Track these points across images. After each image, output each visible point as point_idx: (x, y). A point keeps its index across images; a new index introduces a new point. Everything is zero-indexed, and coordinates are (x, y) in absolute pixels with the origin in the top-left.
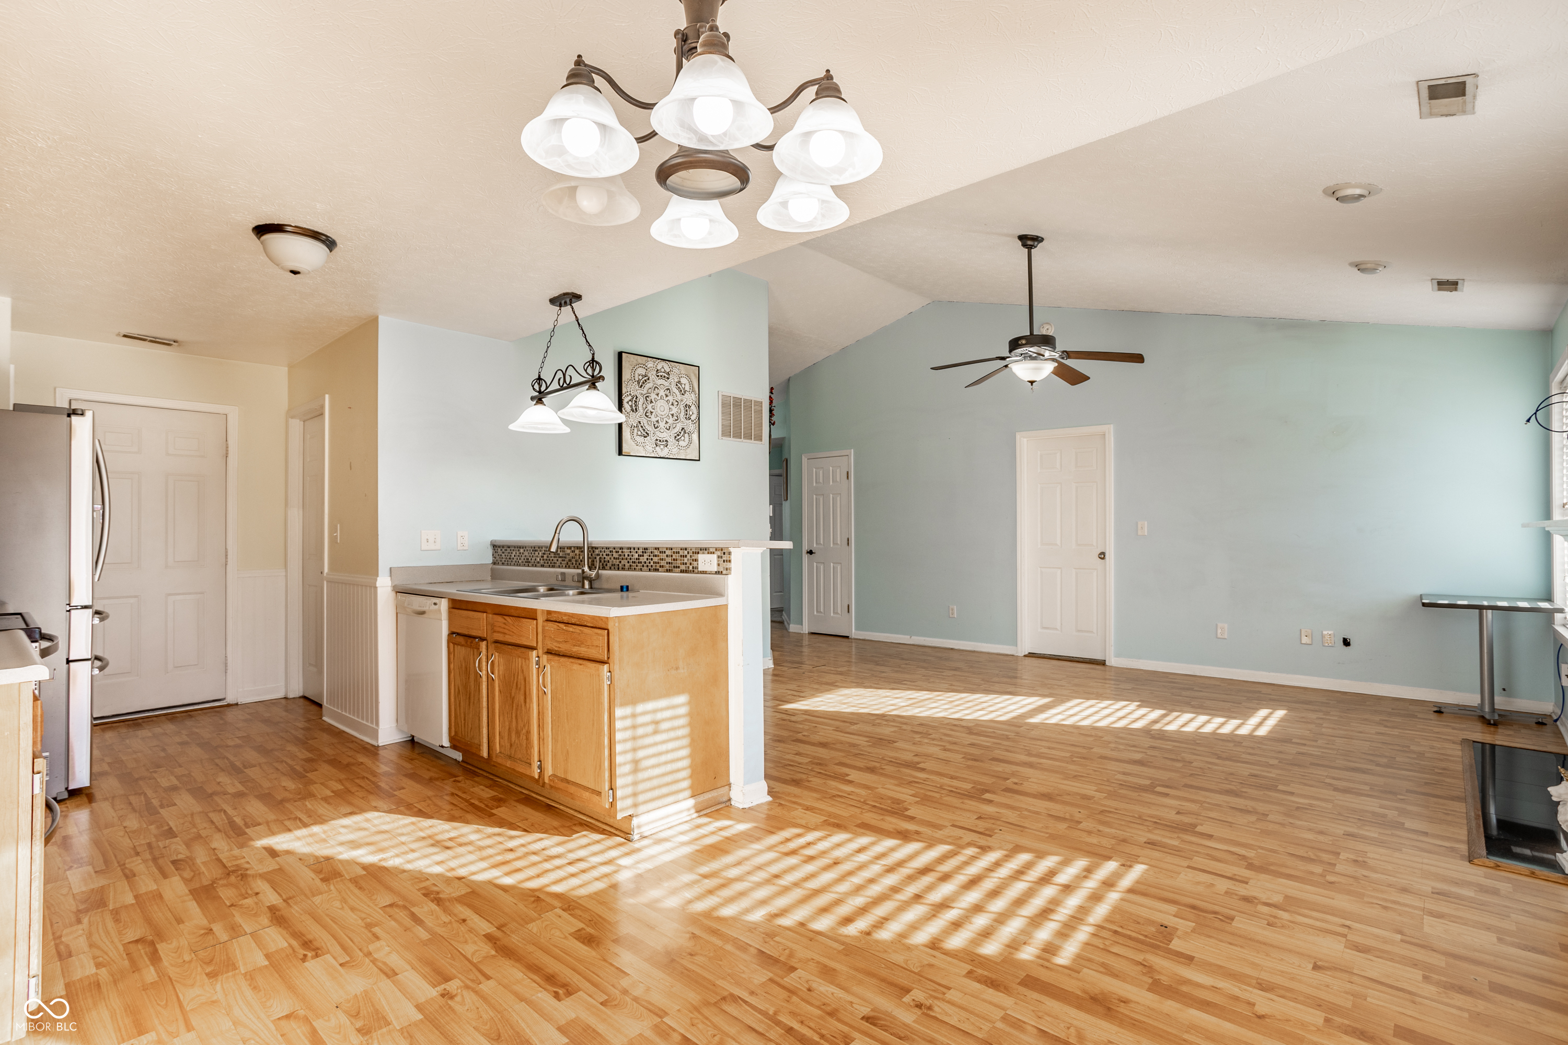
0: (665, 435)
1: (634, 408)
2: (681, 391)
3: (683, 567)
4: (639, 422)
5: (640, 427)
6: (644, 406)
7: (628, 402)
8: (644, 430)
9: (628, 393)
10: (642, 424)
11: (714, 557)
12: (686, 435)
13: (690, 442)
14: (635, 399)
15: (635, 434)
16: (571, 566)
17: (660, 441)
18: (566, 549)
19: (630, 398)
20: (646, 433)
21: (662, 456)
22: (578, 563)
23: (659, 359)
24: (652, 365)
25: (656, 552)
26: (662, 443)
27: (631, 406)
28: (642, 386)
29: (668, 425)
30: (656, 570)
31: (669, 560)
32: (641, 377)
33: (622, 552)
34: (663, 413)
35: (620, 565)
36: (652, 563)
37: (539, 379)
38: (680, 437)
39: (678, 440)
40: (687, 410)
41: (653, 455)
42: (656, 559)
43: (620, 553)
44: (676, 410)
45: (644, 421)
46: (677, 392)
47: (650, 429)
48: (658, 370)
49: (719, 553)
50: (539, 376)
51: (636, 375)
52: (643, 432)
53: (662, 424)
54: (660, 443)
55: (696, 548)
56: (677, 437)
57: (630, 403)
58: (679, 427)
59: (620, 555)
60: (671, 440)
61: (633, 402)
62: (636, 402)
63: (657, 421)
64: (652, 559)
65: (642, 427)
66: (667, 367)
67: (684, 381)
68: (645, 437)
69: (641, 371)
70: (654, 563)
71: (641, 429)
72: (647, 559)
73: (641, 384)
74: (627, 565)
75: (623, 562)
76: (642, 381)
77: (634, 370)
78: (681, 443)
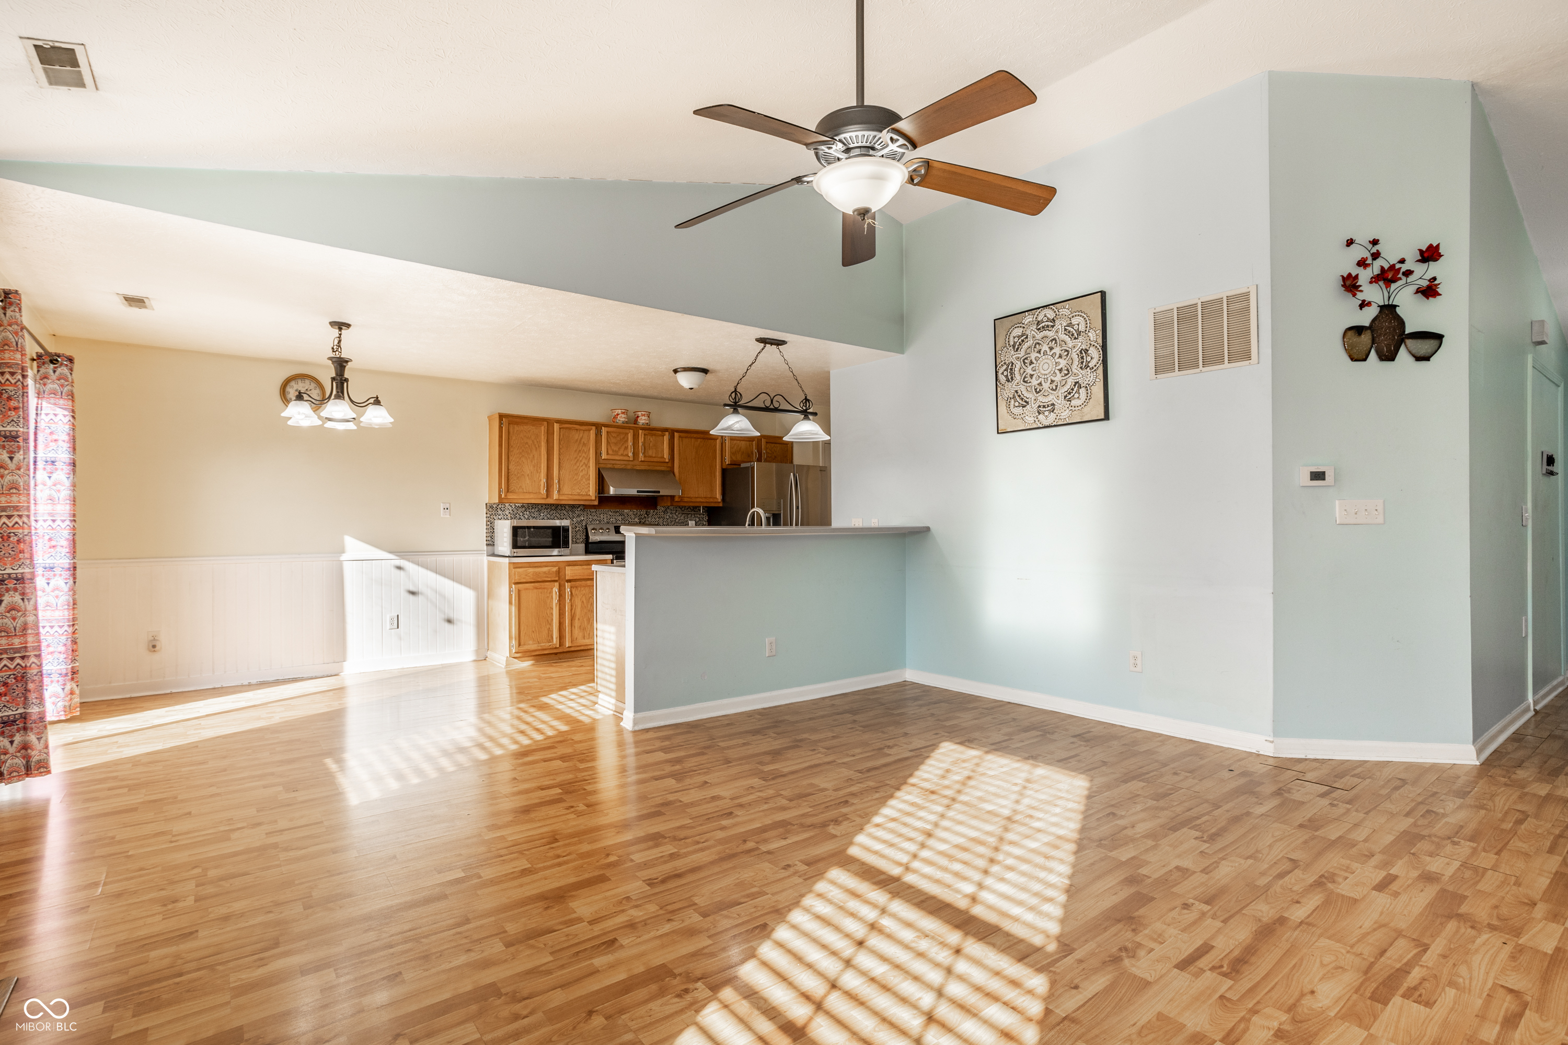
0: (1051, 398)
1: (1010, 377)
2: (1073, 335)
4: (1016, 392)
5: (1017, 397)
6: (1022, 371)
7: (1003, 373)
8: (1022, 399)
9: (1002, 363)
10: (1020, 393)
12: (1082, 391)
13: (1089, 398)
14: (1010, 367)
15: (1012, 406)
17: (1044, 407)
19: (1005, 367)
20: (1026, 402)
21: (1047, 424)
23: (1039, 308)
24: (1031, 319)
26: (1047, 409)
27: (1007, 376)
28: (1018, 349)
29: (1055, 384)
32: (1016, 340)
34: (1046, 372)
38: (1072, 394)
39: (1069, 400)
40: (1082, 358)
41: (1035, 426)
44: (1065, 362)
45: (1022, 388)
46: (1067, 338)
47: (1030, 396)
48: (1039, 322)
51: (1011, 338)
52: (1020, 401)
53: (1046, 386)
54: (1044, 409)
56: (1068, 396)
57: (1005, 373)
58: (1071, 381)
60: (1059, 402)
61: (1009, 371)
62: (1011, 369)
63: (1040, 384)
65: (1019, 396)
66: (1050, 314)
67: (1074, 321)
68: (1024, 407)
69: (1018, 332)
71: (1018, 399)
73: (1016, 347)
76: (1018, 344)
77: (1008, 334)
78: (1074, 403)
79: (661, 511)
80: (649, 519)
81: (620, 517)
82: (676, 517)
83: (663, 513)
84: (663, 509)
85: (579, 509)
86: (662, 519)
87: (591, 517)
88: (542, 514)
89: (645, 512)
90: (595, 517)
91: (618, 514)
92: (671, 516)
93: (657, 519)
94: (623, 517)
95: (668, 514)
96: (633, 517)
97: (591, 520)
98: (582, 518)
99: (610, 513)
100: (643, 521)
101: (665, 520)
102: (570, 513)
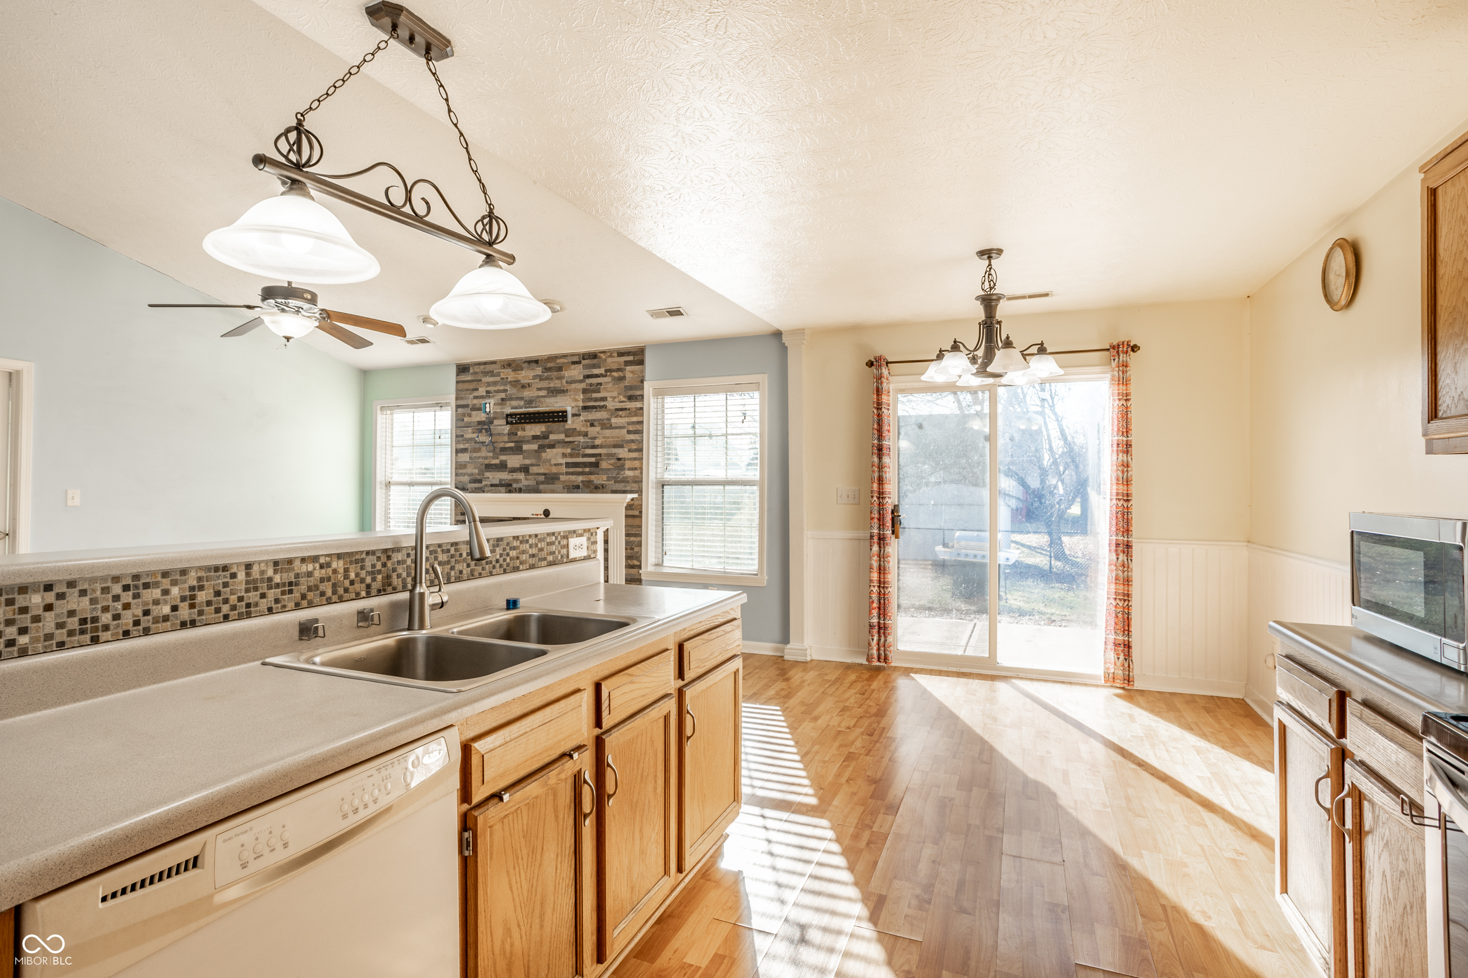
3: (550, 558)
11: (583, 540)
16: (317, 600)
18: (297, 563)
22: (341, 591)
25: (516, 543)
30: (516, 569)
31: (534, 551)
33: (456, 550)
35: (453, 573)
36: (508, 560)
37: (299, 128)
42: (513, 553)
43: (452, 551)
49: (587, 535)
50: (300, 123)
55: (565, 532)
59: (452, 556)
64: (508, 555)
70: (511, 560)
72: (501, 555)
74: (466, 571)
75: (458, 567)
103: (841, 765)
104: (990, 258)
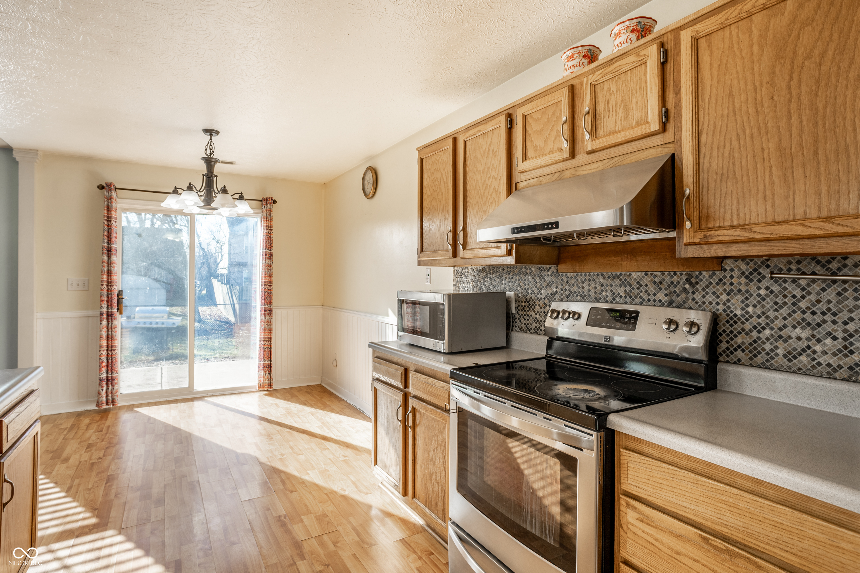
79: (736, 273)
80: (698, 296)
81: (622, 288)
82: (798, 293)
83: (743, 280)
84: (743, 267)
85: (549, 273)
86: (740, 297)
87: (567, 287)
88: (503, 282)
89: (684, 277)
90: (575, 288)
91: (617, 282)
92: (775, 288)
93: (724, 297)
94: (627, 288)
95: (765, 283)
96: (652, 288)
97: (567, 293)
98: (555, 290)
99: (602, 280)
100: (680, 299)
101: (752, 300)
102: (537, 280)
103: (105, 487)
104: (211, 135)
